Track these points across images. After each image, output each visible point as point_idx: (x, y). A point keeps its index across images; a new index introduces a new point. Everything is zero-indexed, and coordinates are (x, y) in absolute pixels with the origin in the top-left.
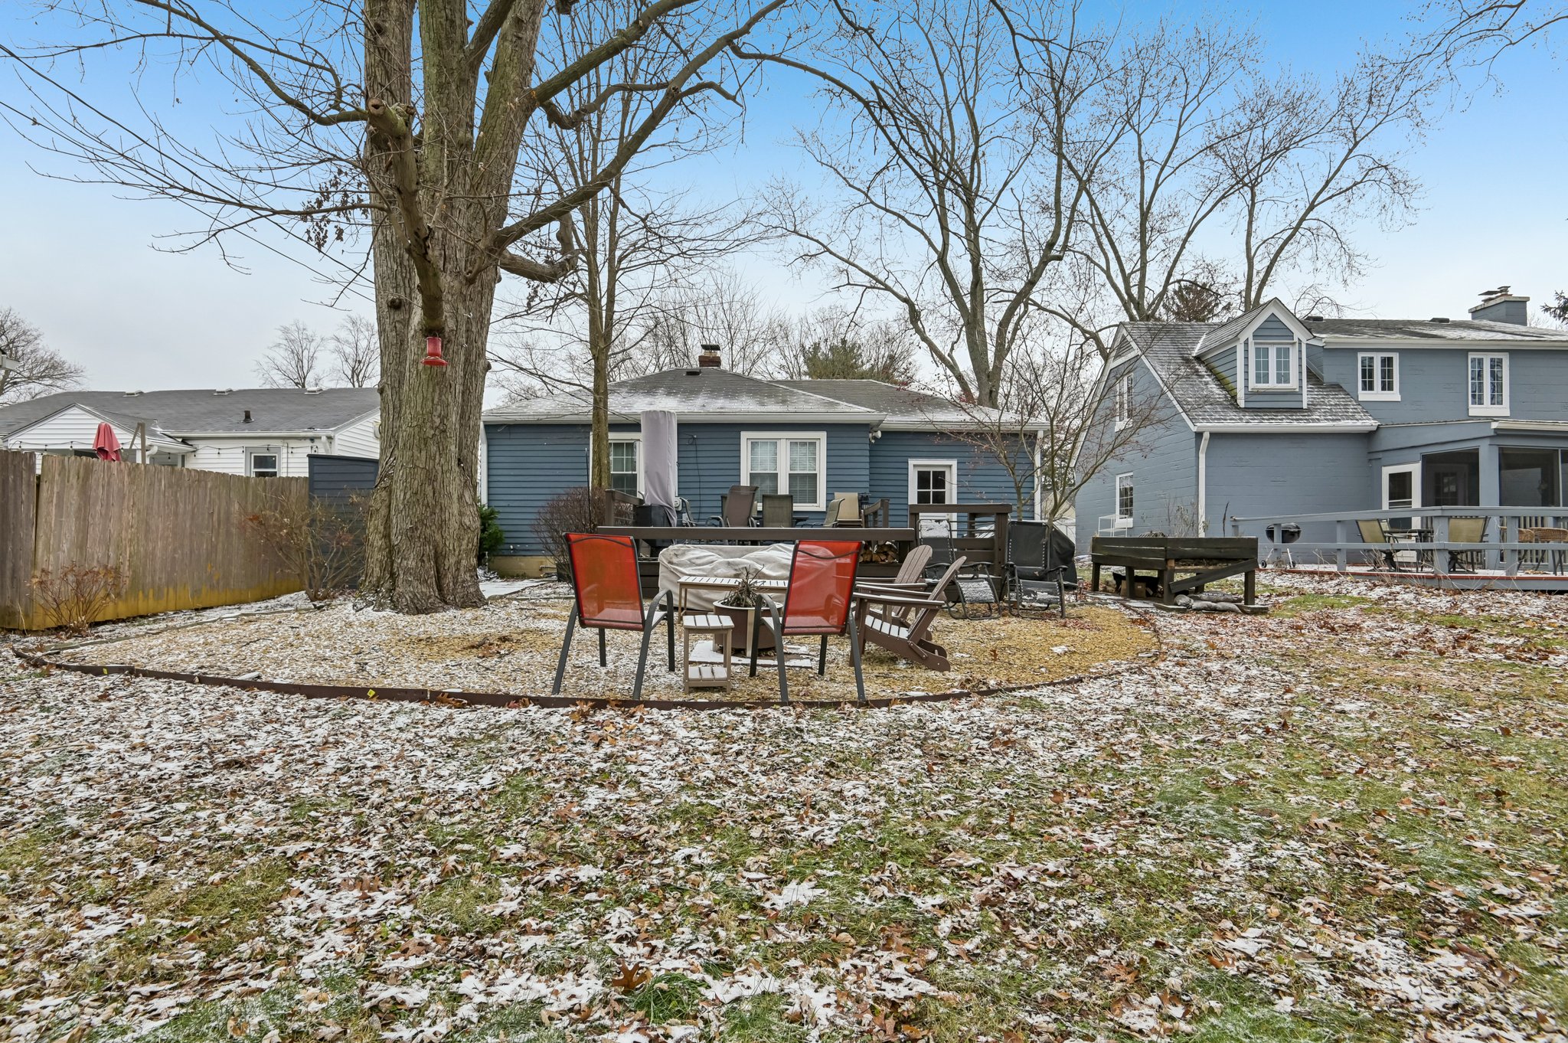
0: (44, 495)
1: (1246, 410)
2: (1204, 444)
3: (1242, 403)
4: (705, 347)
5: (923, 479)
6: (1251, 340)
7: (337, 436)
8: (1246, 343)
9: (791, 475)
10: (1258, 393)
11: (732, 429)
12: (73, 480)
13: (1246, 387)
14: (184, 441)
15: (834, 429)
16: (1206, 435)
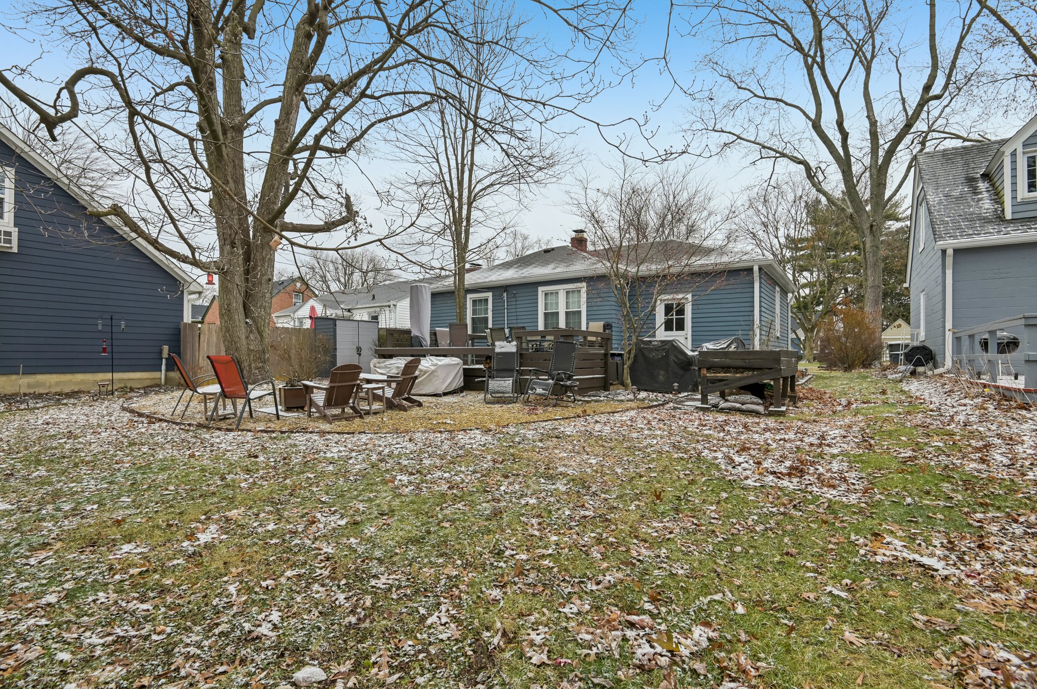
0: (202, 339)
1: (1013, 221)
2: (949, 261)
3: (1008, 215)
4: (575, 231)
5: (668, 309)
6: (1020, 150)
7: (398, 304)
8: (1014, 154)
9: (566, 312)
10: (1025, 203)
11: (532, 286)
12: (214, 333)
13: (1014, 198)
14: (349, 311)
15: (591, 280)
16: (950, 252)
